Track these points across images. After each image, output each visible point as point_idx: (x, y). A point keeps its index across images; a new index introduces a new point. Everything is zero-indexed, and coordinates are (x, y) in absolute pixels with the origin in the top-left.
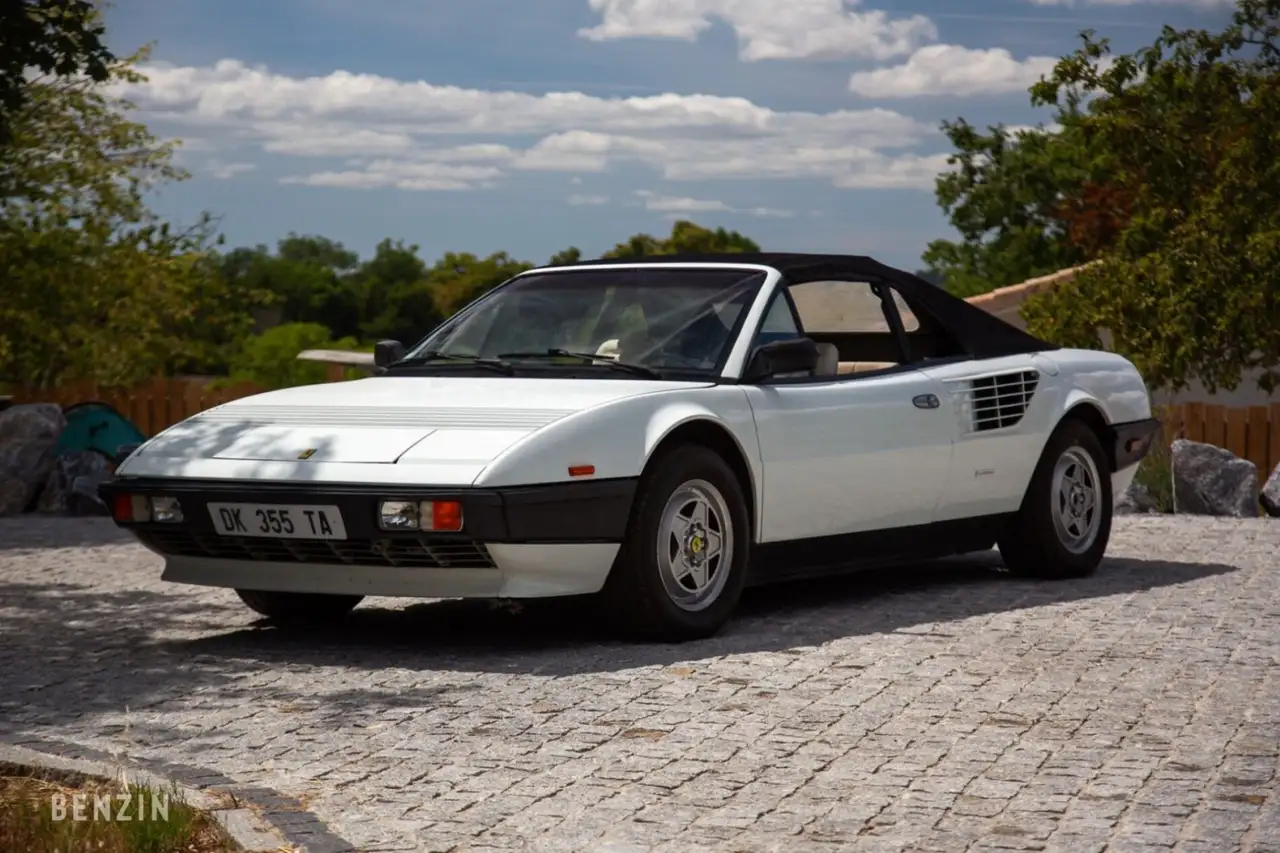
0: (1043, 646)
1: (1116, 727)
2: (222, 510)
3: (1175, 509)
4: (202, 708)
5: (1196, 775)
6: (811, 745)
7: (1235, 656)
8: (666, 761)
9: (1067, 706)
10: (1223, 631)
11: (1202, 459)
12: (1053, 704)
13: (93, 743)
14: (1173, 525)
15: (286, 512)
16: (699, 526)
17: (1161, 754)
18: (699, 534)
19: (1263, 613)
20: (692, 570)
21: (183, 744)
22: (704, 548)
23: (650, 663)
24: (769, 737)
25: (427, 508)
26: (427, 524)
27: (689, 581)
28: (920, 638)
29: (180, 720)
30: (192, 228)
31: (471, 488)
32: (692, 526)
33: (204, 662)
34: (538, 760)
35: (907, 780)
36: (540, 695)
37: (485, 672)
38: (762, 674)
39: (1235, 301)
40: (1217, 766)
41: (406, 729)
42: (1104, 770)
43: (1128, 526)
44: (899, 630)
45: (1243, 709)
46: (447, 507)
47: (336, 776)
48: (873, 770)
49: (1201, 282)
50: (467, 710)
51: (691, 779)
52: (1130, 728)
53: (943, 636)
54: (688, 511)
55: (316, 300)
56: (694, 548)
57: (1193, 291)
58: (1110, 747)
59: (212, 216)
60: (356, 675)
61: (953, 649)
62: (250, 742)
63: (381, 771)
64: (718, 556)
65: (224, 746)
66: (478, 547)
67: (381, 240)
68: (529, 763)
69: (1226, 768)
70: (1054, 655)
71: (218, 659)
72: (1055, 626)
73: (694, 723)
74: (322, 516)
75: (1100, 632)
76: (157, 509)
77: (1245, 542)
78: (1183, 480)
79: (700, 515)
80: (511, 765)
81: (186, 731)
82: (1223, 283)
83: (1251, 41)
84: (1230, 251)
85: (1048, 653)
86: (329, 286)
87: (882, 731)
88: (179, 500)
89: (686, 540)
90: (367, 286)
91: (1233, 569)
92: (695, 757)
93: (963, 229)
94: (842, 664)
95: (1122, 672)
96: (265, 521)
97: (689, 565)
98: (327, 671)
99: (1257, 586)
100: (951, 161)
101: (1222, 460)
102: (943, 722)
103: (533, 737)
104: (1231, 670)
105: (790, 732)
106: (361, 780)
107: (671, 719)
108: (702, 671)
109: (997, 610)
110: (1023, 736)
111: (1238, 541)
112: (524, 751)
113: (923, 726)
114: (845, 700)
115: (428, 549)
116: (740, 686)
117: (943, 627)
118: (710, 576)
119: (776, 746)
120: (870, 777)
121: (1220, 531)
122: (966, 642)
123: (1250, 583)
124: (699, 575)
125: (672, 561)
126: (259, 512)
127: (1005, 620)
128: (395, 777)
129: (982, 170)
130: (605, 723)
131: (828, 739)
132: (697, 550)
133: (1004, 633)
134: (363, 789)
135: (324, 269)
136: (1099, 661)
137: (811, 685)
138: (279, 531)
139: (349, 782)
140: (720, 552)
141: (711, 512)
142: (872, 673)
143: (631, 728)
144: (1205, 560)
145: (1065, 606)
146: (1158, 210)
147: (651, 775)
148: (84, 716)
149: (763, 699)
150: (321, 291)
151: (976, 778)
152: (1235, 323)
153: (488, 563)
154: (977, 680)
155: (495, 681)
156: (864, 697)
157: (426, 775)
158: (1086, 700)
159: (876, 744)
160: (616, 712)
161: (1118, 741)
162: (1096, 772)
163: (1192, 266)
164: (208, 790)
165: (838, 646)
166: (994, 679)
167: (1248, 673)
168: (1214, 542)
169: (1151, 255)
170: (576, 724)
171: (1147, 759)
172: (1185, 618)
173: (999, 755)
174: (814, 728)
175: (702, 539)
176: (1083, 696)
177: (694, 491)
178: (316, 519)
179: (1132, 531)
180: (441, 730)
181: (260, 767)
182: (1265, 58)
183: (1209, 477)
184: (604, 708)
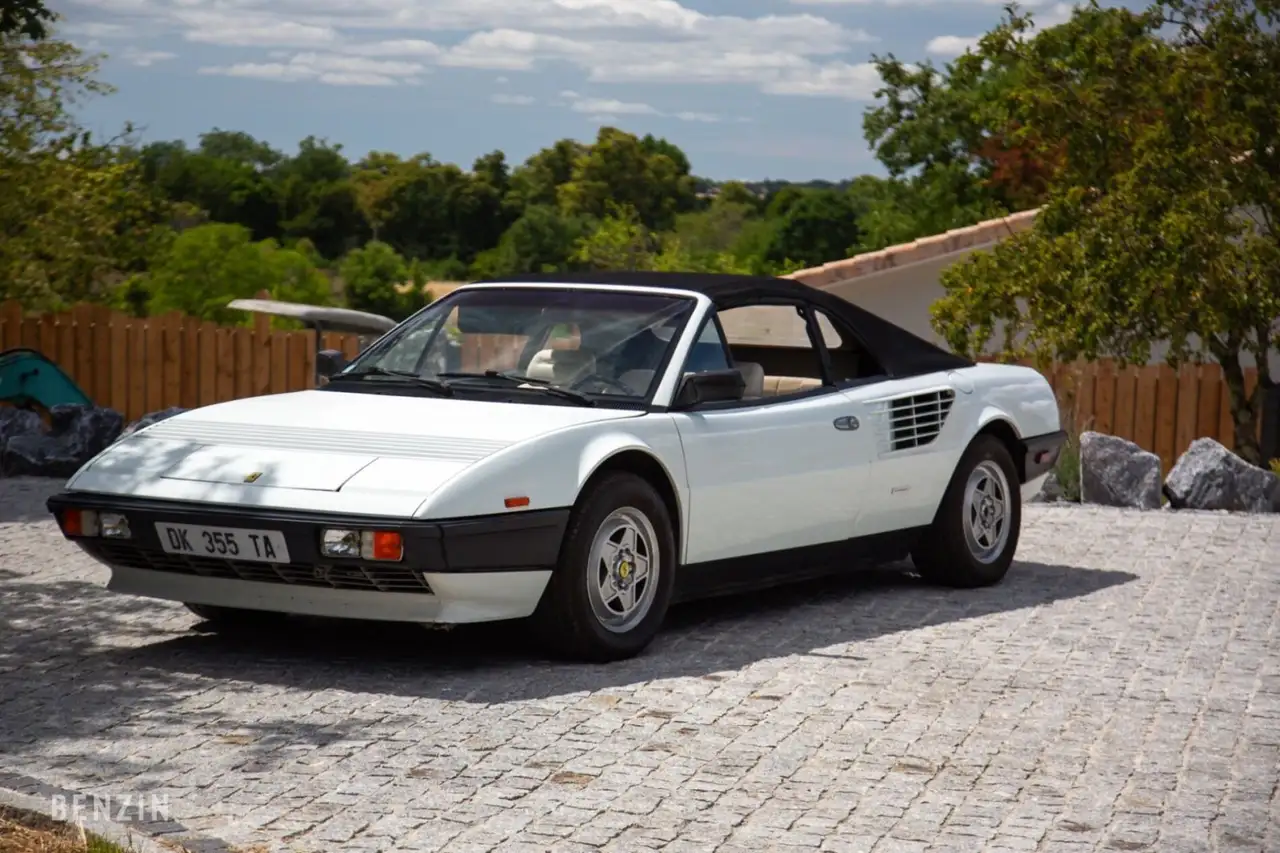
0: (949, 673)
1: (1015, 776)
2: (169, 530)
3: (1082, 498)
4: (150, 736)
5: (1085, 836)
6: (731, 794)
7: (1130, 689)
8: (593, 813)
9: (970, 749)
10: (1119, 656)
11: (1109, 451)
12: (957, 745)
13: (46, 776)
14: (1080, 521)
15: (231, 535)
16: (627, 551)
17: (1054, 809)
18: (627, 559)
19: (1158, 636)
20: (619, 594)
21: (134, 780)
22: (632, 572)
23: (578, 689)
24: (690, 785)
25: (368, 537)
26: (369, 553)
27: (616, 604)
28: (835, 661)
29: (130, 750)
30: (114, 139)
31: (411, 520)
32: (621, 551)
33: (149, 676)
34: (472, 810)
35: (819, 838)
36: (474, 728)
37: (421, 696)
38: (685, 705)
39: (1147, 281)
40: (1106, 825)
41: (347, 768)
42: (1003, 829)
43: (1036, 520)
44: (814, 651)
45: (1133, 756)
46: (387, 538)
47: (283, 826)
48: (787, 826)
49: (1115, 260)
50: (403, 745)
51: (617, 835)
52: (1028, 776)
53: (856, 659)
54: (617, 538)
55: (236, 197)
56: (622, 572)
57: (1108, 268)
58: (1009, 801)
59: (134, 127)
60: (297, 696)
61: (866, 674)
62: (197, 781)
63: (324, 821)
64: (644, 580)
65: (173, 783)
66: (416, 575)
67: (304, 138)
68: (464, 813)
69: (1114, 828)
70: (960, 684)
71: (163, 673)
72: (962, 647)
73: (620, 767)
74: (267, 540)
75: (1005, 656)
76: (105, 525)
77: (1146, 543)
78: (1090, 472)
79: (629, 540)
80: (447, 815)
81: (136, 765)
82: (1137, 262)
83: (1171, 21)
84: (1144, 230)
85: (955, 682)
86: (249, 183)
87: (796, 778)
88: (127, 517)
89: (615, 565)
90: (289, 183)
91: (1133, 577)
92: (621, 809)
93: (889, 164)
94: (761, 692)
95: (1023, 706)
96: (210, 541)
97: (616, 588)
98: (268, 690)
99: (1153, 600)
100: (878, 95)
101: (1128, 453)
102: (855, 767)
103: (467, 781)
104: (1124, 706)
105: (711, 778)
106: (306, 831)
107: (599, 761)
108: (628, 700)
109: (908, 627)
110: (928, 785)
111: (1140, 541)
112: (459, 798)
113: (835, 773)
114: (763, 739)
115: (367, 574)
116: (664, 720)
117: (858, 647)
118: (637, 598)
119: (698, 795)
120: (785, 834)
121: (1123, 528)
122: (878, 668)
123: (1146, 598)
124: (626, 597)
125: (601, 585)
126: (205, 534)
127: (915, 639)
128: (339, 828)
129: (908, 106)
130: (536, 765)
131: (746, 787)
132: (625, 573)
133: (914, 657)
134: (309, 842)
135: (245, 165)
136: (1002, 693)
137: (731, 719)
138: (224, 552)
139: (295, 834)
140: (647, 575)
141: (639, 539)
142: (788, 705)
143: (560, 771)
144: (1108, 566)
145: (972, 623)
146: (1076, 188)
147: (580, 830)
148: (37, 743)
149: (683, 737)
150: (241, 187)
151: (883, 836)
152: (1147, 303)
153: (424, 589)
154: (887, 716)
155: (430, 708)
156: (780, 736)
157: (367, 826)
158: (989, 742)
159: (789, 793)
160: (546, 750)
161: (1016, 792)
162: (995, 831)
163: (1107, 243)
164: (160, 839)
165: (757, 671)
166: (903, 713)
167: (1140, 710)
168: (1116, 541)
169: (1067, 234)
170: (509, 766)
171: (1042, 816)
172: (1085, 640)
173: (905, 809)
174: (734, 773)
175: (629, 563)
176: (985, 737)
177: (624, 517)
178: (261, 542)
179: (1039, 527)
180: (379, 771)
181: (209, 812)
182: (1183, 37)
183: (1116, 468)
184: (535, 746)
